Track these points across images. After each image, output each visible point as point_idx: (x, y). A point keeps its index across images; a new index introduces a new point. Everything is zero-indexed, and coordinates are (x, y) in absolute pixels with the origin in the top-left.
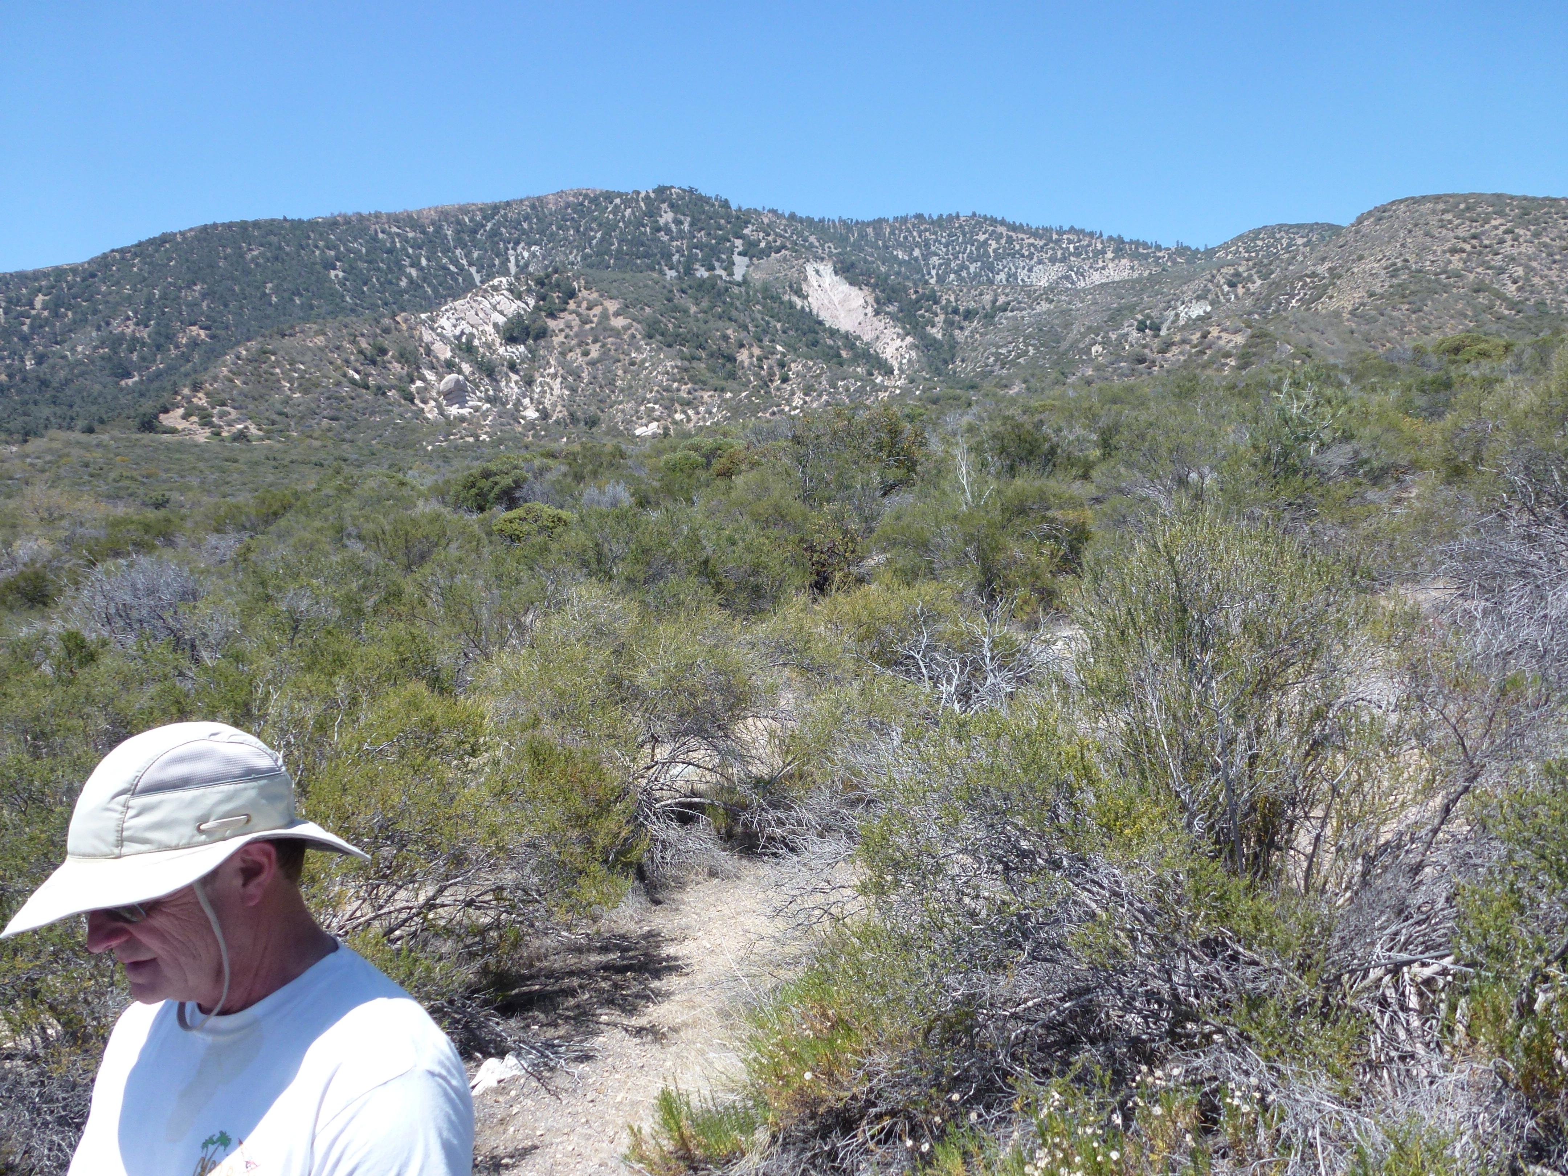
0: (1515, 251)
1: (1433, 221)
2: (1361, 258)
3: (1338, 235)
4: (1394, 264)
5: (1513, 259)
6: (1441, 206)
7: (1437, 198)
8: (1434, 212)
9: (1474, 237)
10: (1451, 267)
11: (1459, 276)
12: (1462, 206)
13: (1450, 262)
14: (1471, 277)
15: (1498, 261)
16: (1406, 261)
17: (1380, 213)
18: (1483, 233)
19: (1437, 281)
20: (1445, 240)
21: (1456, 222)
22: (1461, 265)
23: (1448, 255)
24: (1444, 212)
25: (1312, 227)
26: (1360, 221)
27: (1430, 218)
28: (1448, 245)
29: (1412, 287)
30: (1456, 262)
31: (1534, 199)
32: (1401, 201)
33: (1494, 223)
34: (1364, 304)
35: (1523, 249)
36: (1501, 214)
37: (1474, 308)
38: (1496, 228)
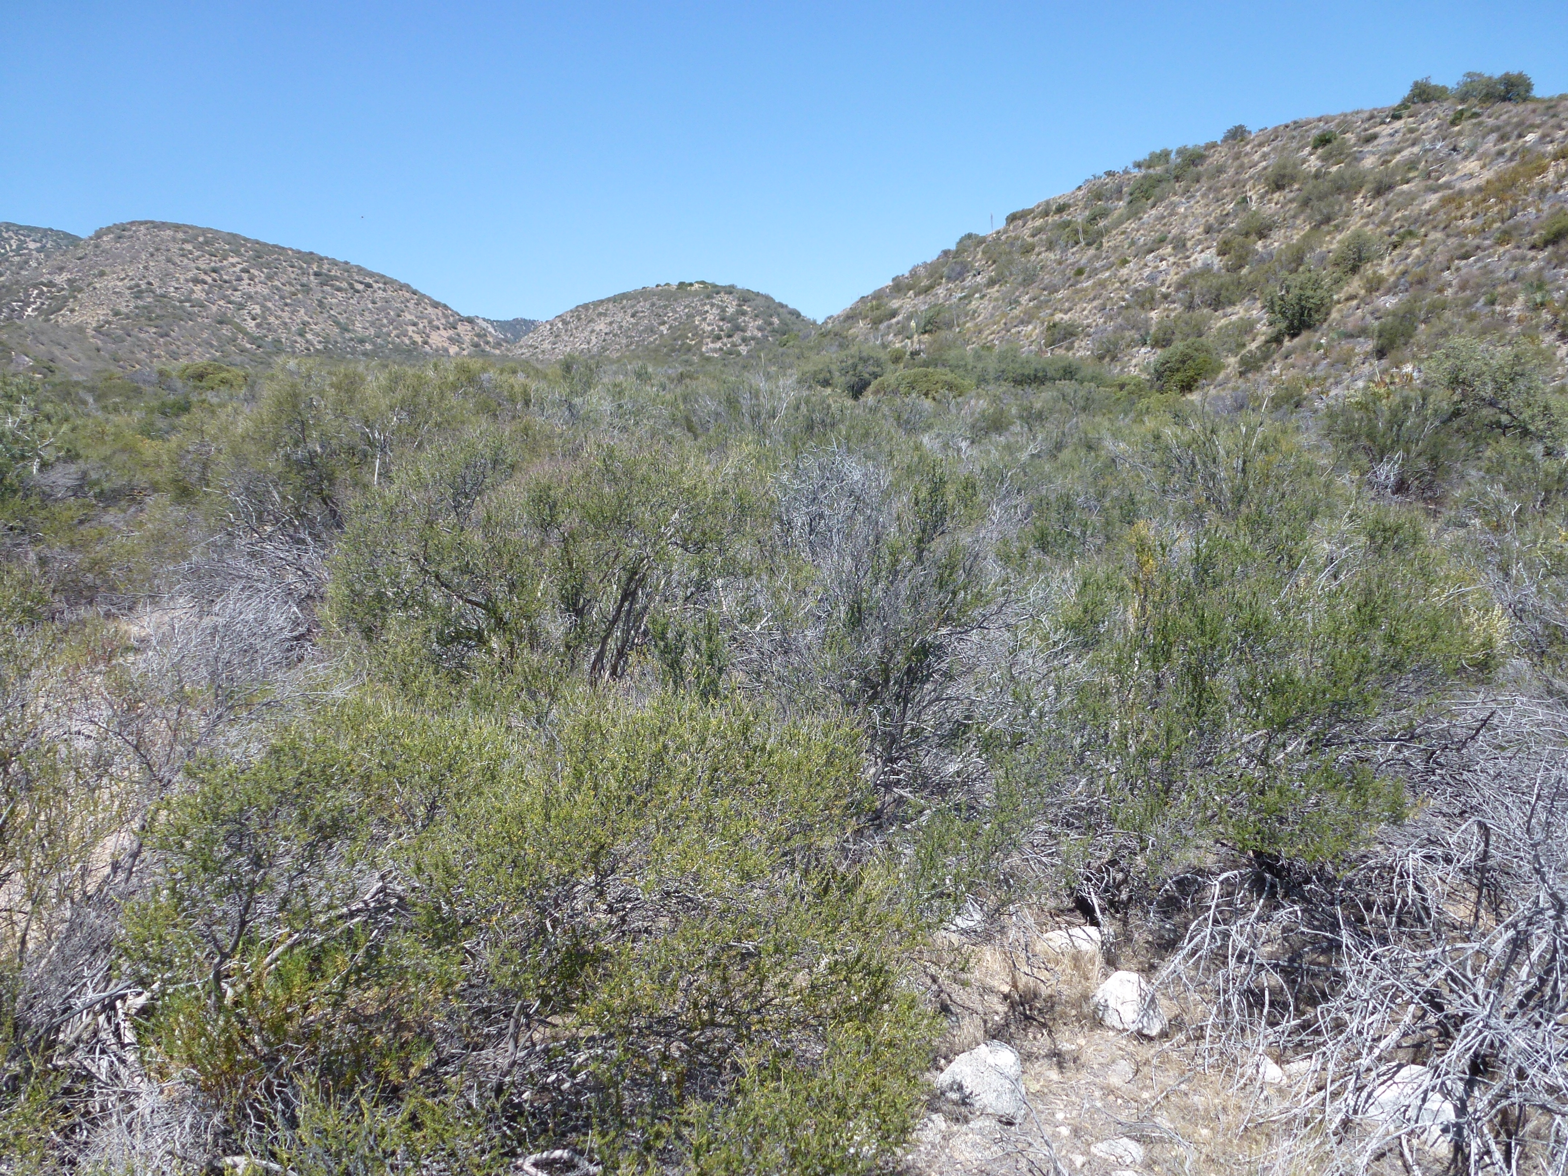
0: (252, 290)
1: (174, 248)
2: (102, 274)
3: (76, 247)
4: (138, 286)
5: (251, 297)
6: (180, 235)
7: (177, 227)
8: (174, 239)
9: (214, 270)
10: (194, 296)
11: (202, 306)
12: (201, 239)
13: (193, 291)
14: (214, 308)
15: (237, 297)
16: (150, 283)
17: (120, 231)
18: (222, 268)
19: (182, 308)
20: (187, 269)
21: (197, 253)
22: (204, 295)
23: (191, 284)
24: (184, 241)
25: (46, 233)
26: (99, 235)
27: (171, 245)
28: (190, 275)
29: (158, 311)
30: (199, 293)
31: (265, 245)
32: (141, 223)
33: (231, 260)
34: (107, 322)
35: (259, 288)
36: (238, 253)
37: (219, 339)
38: (234, 265)
